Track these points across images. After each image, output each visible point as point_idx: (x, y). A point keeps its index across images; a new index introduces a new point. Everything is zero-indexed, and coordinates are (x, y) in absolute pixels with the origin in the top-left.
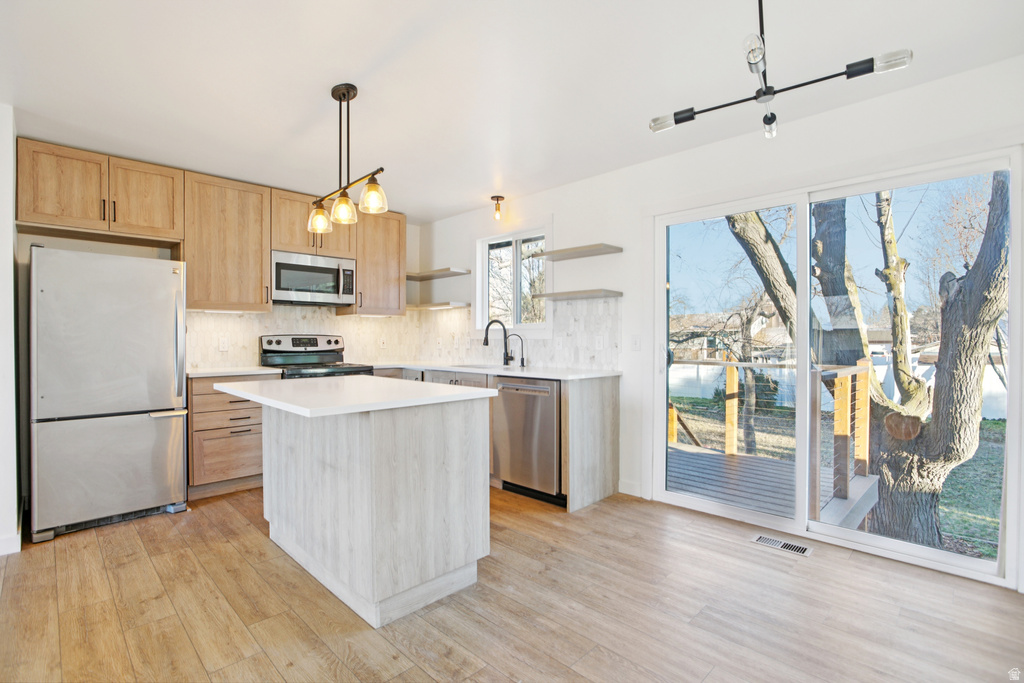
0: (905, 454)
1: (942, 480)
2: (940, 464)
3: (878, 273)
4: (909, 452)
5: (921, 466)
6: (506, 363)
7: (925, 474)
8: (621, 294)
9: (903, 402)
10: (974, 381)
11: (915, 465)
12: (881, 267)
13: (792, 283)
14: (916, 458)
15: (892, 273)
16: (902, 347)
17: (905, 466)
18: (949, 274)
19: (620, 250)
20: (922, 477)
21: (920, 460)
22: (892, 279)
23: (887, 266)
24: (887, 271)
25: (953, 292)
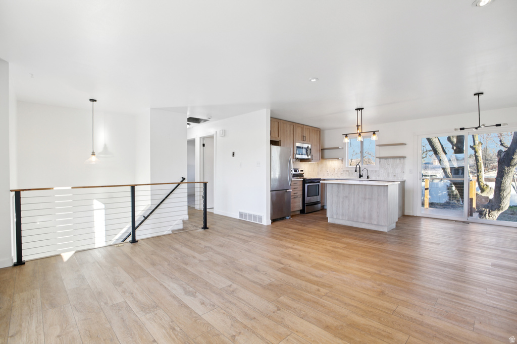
0: (484, 209)
1: (497, 218)
2: (496, 211)
3: (471, 147)
4: (485, 208)
5: (489, 213)
6: (360, 177)
7: (491, 215)
8: (406, 157)
9: (482, 192)
10: (508, 184)
11: (487, 213)
12: (472, 145)
13: (444, 151)
14: (488, 210)
15: (476, 147)
16: (481, 174)
17: (484, 213)
18: (501, 150)
19: (406, 144)
20: (490, 217)
21: (489, 211)
22: (476, 149)
23: (474, 145)
24: (474, 146)
25: (502, 156)
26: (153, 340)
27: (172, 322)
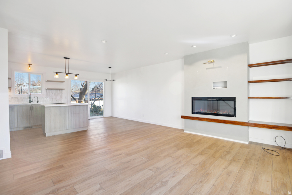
8: (64, 89)
19: (64, 82)
26: (213, 187)
27: (197, 184)
